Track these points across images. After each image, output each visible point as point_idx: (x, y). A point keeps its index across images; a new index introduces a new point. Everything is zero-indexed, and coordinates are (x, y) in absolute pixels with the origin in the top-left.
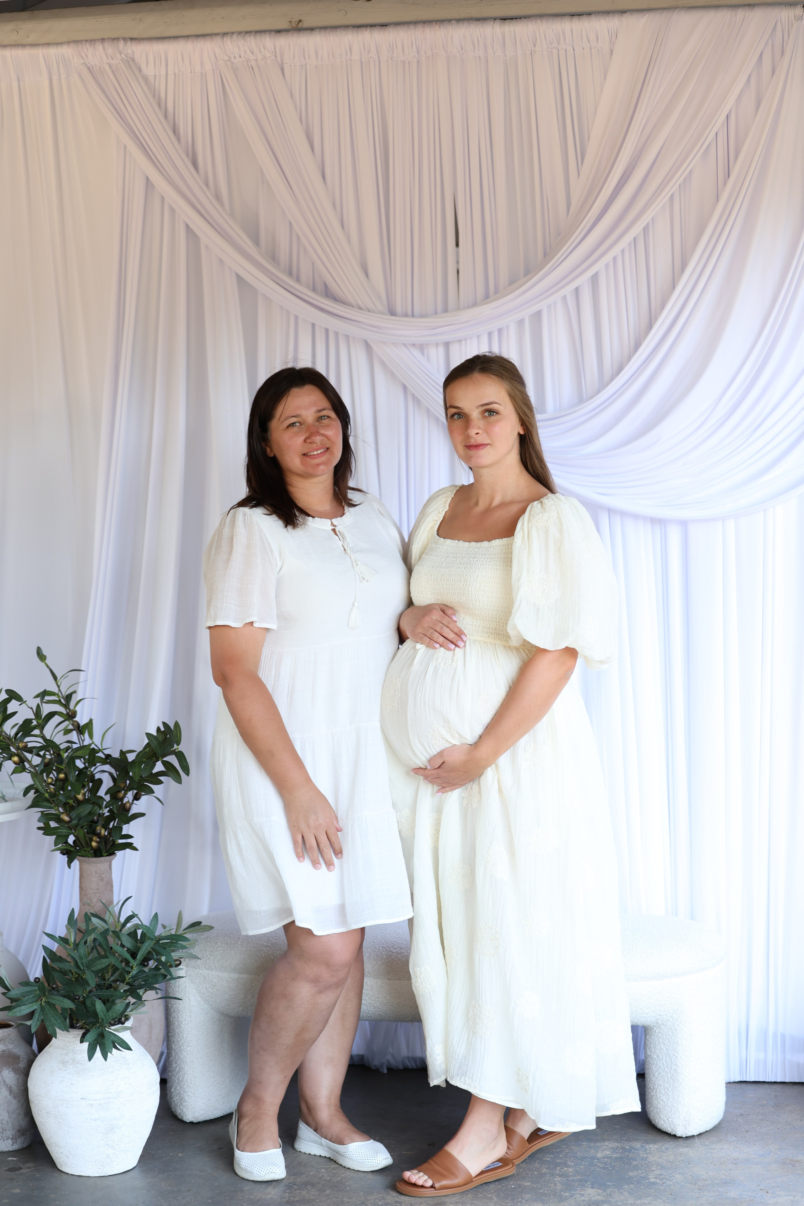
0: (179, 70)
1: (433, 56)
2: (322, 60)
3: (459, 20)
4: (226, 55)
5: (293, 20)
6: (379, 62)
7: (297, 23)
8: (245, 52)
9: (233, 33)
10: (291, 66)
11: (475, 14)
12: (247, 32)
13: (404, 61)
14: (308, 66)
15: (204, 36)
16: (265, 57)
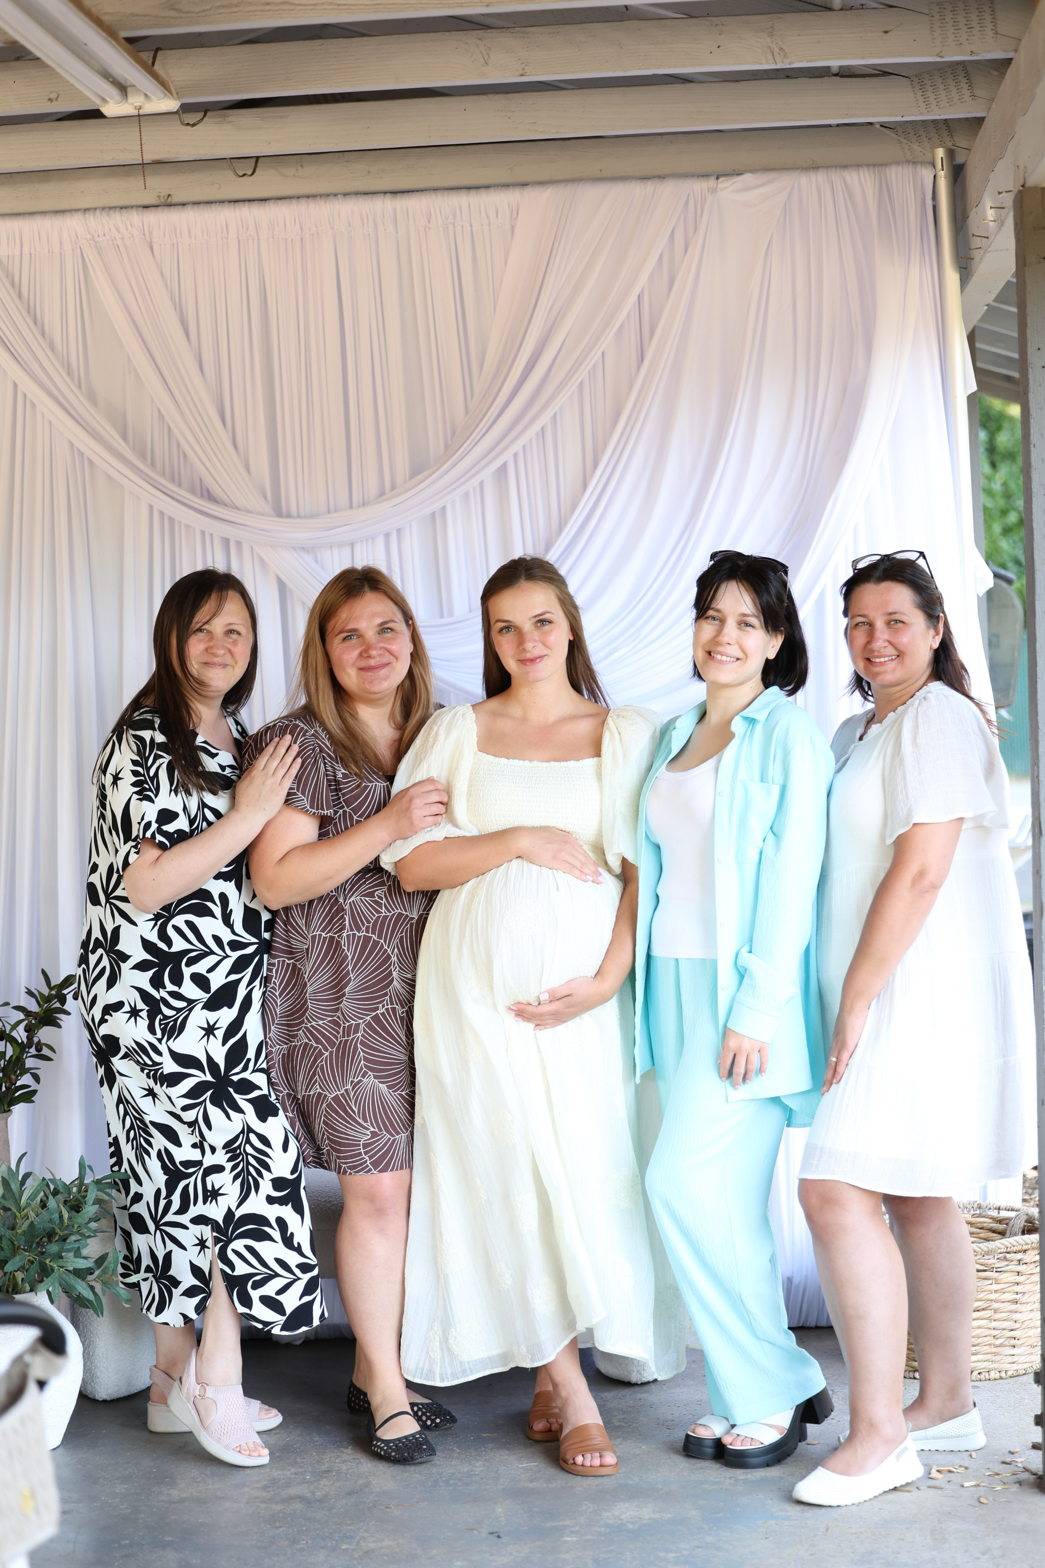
0: (35, 250)
1: (318, 233)
2: (195, 239)
3: (345, 195)
4: (89, 233)
5: (161, 195)
6: (259, 239)
7: (166, 198)
8: (110, 230)
9: (95, 209)
10: (160, 245)
11: (362, 187)
12: (111, 208)
13: (286, 239)
14: (180, 245)
15: (64, 212)
16: (133, 236)
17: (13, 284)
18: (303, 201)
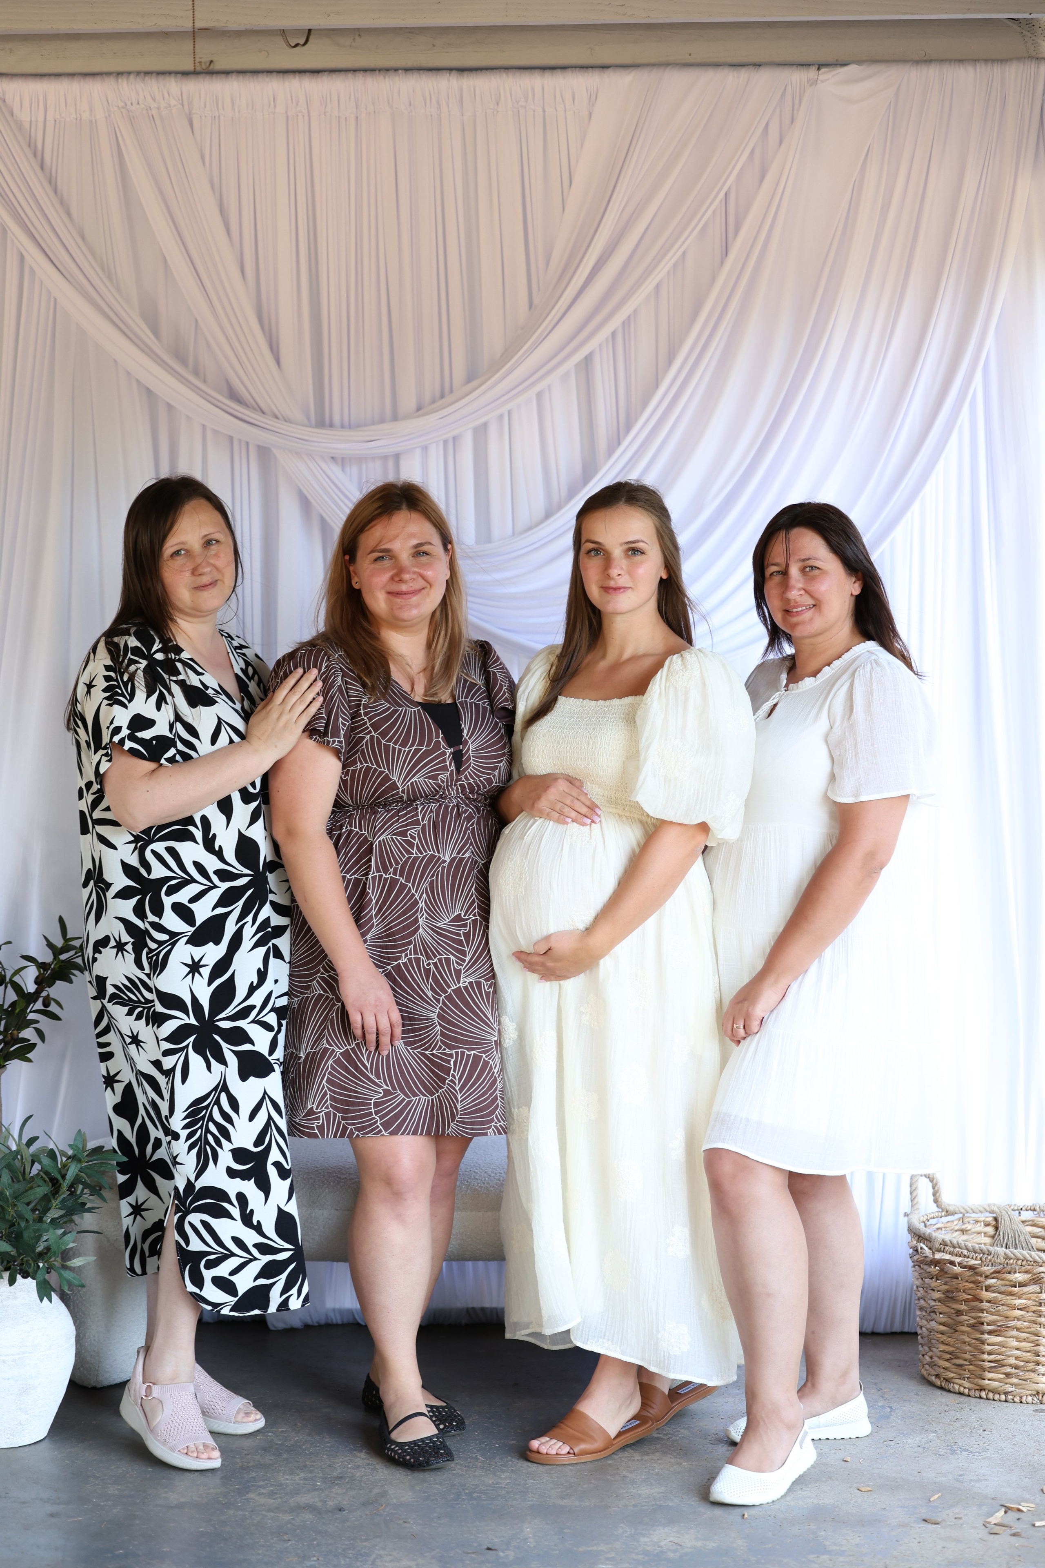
0: (61, 116)
1: (375, 112)
3: (407, 70)
4: (121, 100)
5: (203, 60)
6: (309, 116)
7: (208, 64)
8: (145, 97)
9: (129, 73)
10: (201, 117)
11: (425, 61)
12: (147, 73)
13: (339, 117)
14: (222, 117)
15: (93, 75)
16: (170, 105)
17: (35, 155)
18: (360, 75)
